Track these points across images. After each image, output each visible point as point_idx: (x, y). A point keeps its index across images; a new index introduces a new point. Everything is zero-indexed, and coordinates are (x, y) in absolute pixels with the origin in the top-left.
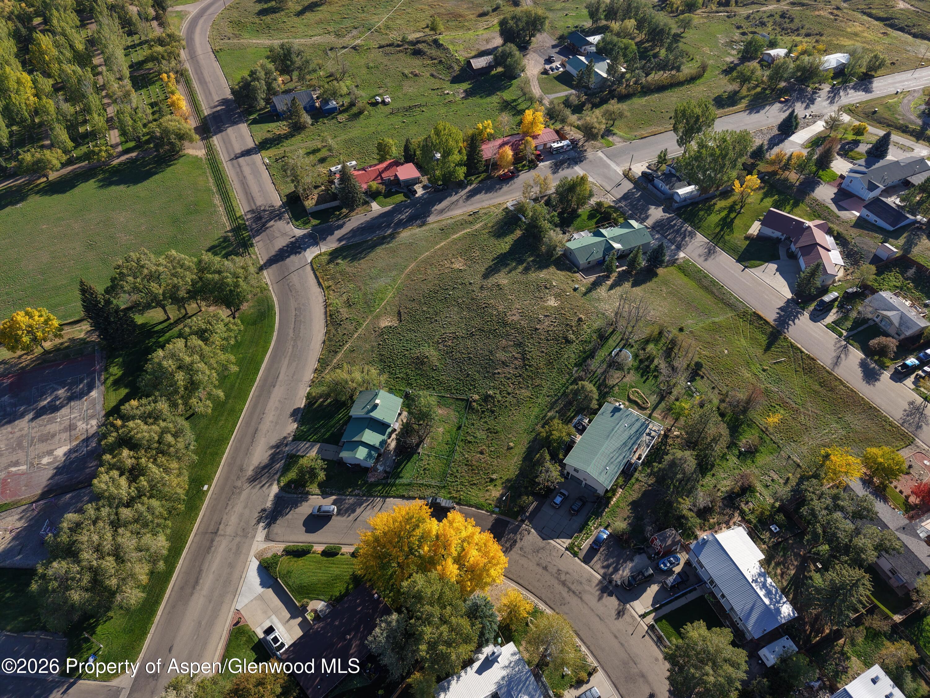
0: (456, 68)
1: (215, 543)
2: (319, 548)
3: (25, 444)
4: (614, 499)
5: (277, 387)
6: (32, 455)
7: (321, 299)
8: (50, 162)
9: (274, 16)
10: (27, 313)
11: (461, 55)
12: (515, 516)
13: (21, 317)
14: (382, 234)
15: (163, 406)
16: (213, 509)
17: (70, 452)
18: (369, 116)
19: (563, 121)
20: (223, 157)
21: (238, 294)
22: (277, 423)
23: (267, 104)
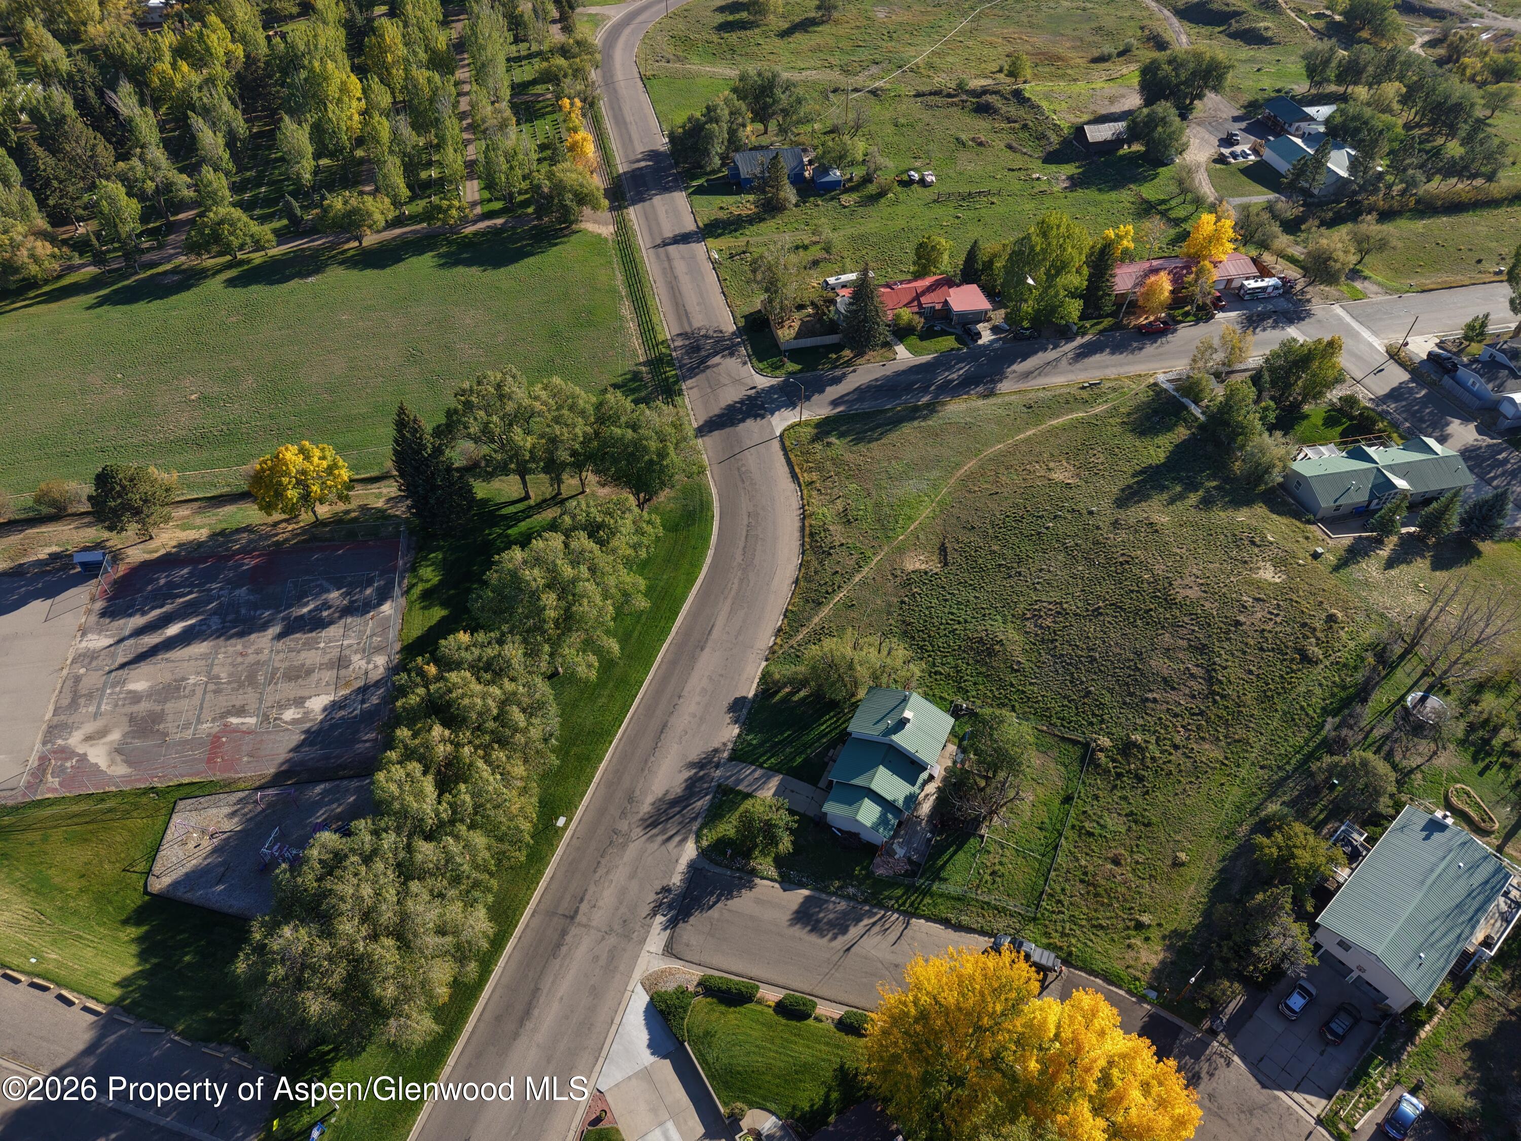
0: (1054, 138)
1: (568, 938)
2: (772, 995)
3: (261, 678)
4: (1427, 1028)
5: (707, 650)
6: (269, 700)
7: (794, 502)
8: (369, 214)
9: (742, 34)
10: (302, 450)
11: (1065, 120)
12: (1196, 1018)
13: (291, 454)
14: (911, 400)
16: (571, 866)
17: (334, 706)
18: (897, 201)
19: (1264, 245)
20: (642, 241)
21: (662, 471)
22: (702, 719)
23: (723, 165)
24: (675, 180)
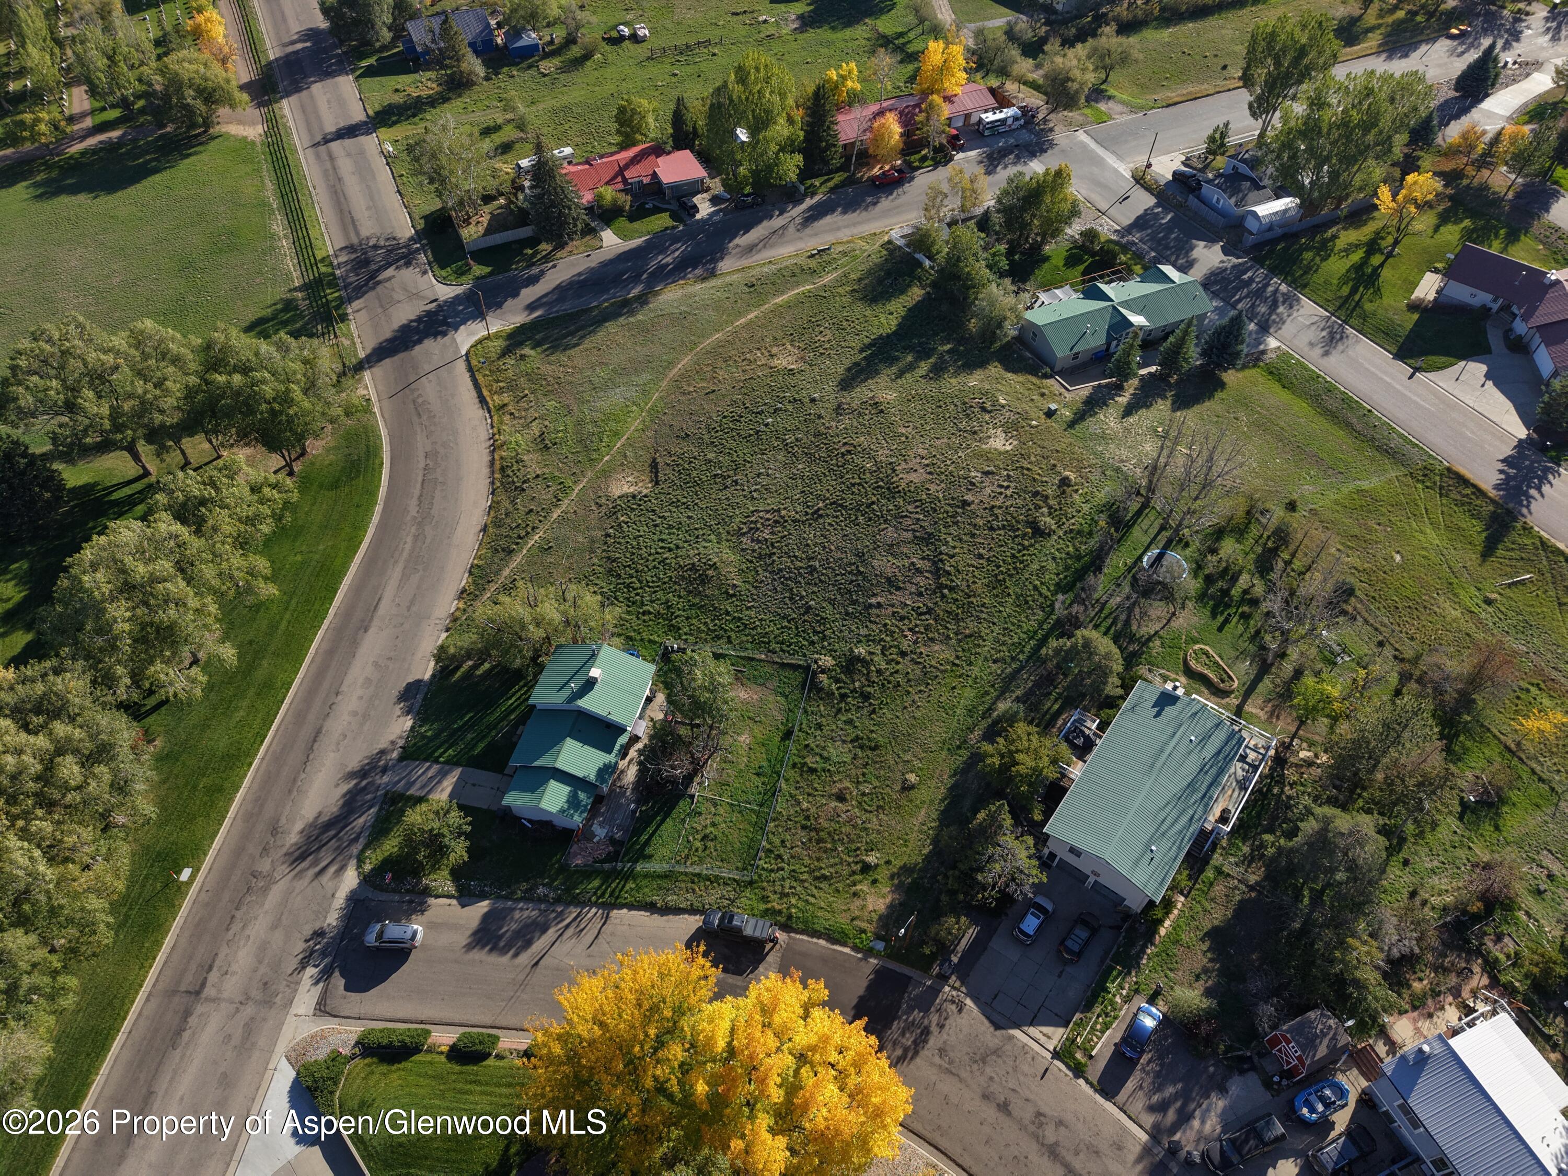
1: (193, 1021)
2: (444, 1038)
4: (1167, 923)
5: (372, 631)
7: (483, 432)
12: (925, 964)
14: (618, 295)
15: (75, 682)
18: (605, 63)
19: (1004, 72)
20: (298, 139)
21: (290, 420)
22: (366, 716)
23: (395, 39)
24: (340, 62)
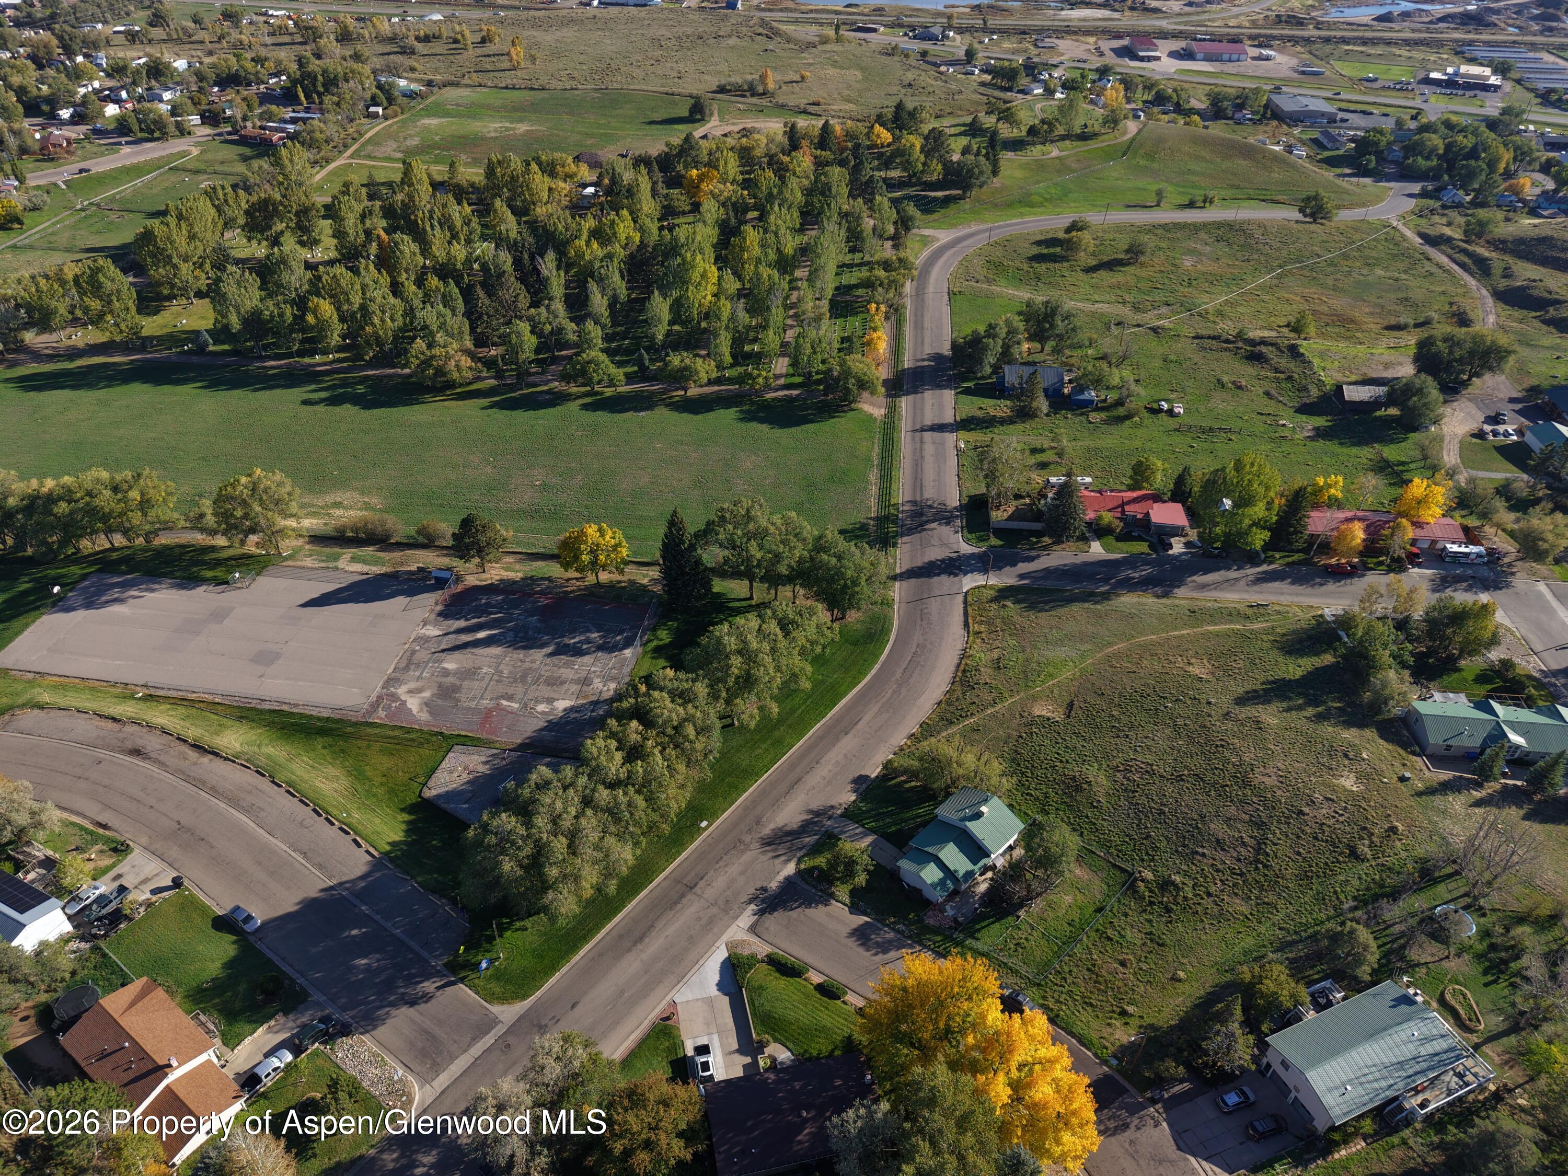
1: (684, 900)
2: (816, 979)
3: (529, 680)
5: (850, 736)
6: (531, 695)
7: (960, 645)
8: (697, 372)
9: (1051, 265)
10: (600, 530)
11: (1329, 378)
12: (1142, 1086)
13: (592, 530)
14: (1090, 587)
15: (701, 689)
16: (701, 855)
17: (572, 709)
18: (1140, 425)
20: (905, 424)
21: (852, 596)
22: (829, 783)
23: (993, 373)
24: (949, 380)
